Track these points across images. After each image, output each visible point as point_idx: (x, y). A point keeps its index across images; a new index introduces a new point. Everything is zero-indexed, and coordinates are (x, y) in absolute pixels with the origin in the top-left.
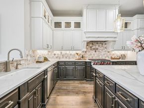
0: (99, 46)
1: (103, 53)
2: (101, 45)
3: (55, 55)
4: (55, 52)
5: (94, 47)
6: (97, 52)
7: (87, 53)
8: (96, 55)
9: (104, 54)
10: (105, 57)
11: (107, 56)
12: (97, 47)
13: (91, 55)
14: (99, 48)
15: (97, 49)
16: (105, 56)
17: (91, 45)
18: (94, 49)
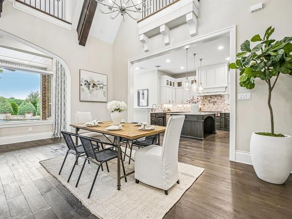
0: (217, 99)
1: (221, 106)
2: (219, 98)
3: (178, 108)
4: (179, 106)
5: (212, 100)
6: (216, 105)
7: (206, 106)
8: (214, 108)
9: (223, 107)
10: (225, 110)
11: (227, 109)
12: (216, 100)
13: (209, 107)
14: (218, 101)
15: (216, 102)
16: (225, 108)
17: (209, 99)
18: (212, 102)
